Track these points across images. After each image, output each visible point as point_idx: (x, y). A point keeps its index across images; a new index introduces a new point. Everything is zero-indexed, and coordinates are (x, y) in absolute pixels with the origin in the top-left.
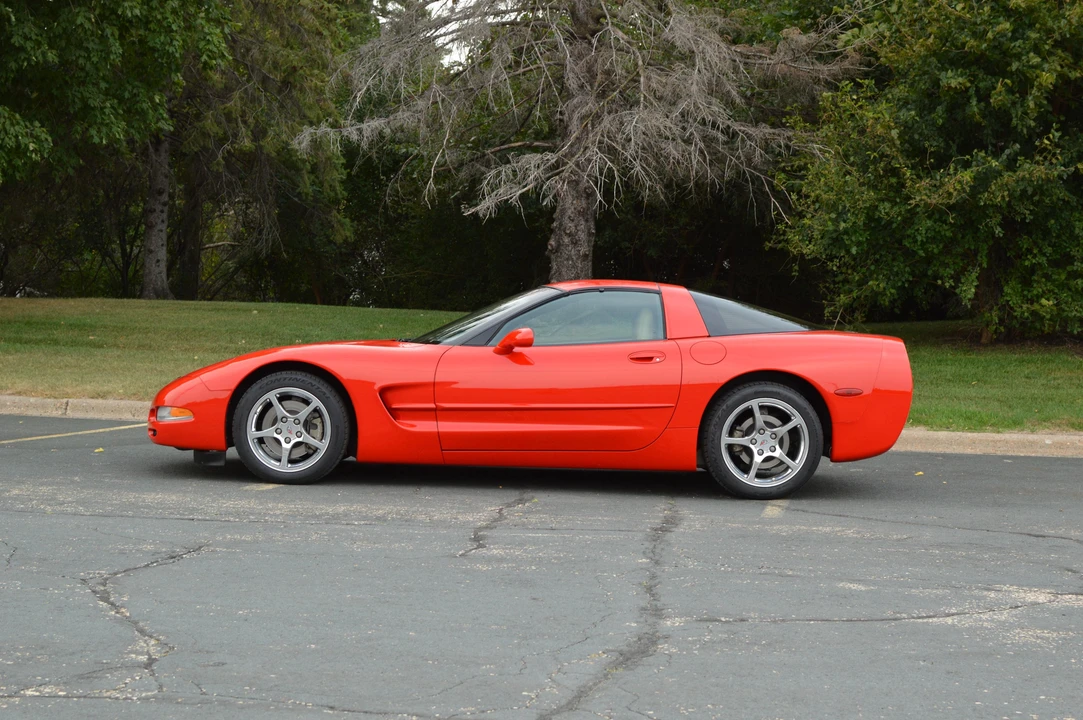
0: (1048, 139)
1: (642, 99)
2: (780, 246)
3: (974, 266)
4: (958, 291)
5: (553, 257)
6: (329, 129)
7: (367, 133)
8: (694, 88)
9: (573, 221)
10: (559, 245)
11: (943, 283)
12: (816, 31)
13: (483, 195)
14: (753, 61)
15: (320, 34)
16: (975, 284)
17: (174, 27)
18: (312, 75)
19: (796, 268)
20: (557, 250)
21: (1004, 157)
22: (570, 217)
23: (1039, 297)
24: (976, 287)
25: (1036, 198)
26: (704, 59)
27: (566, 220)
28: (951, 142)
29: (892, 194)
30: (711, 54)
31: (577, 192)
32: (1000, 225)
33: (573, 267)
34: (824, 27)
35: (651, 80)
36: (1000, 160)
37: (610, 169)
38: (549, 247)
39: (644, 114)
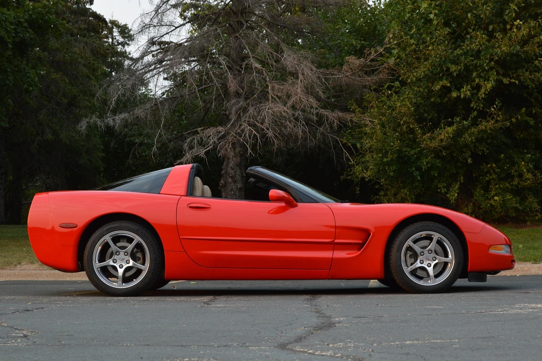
0: (494, 108)
1: (270, 97)
2: (349, 177)
3: (456, 182)
4: (448, 195)
5: (223, 190)
6: (97, 119)
7: (118, 122)
8: (299, 90)
9: (233, 169)
10: (226, 183)
11: (441, 191)
12: (363, 58)
13: (185, 151)
14: (330, 77)
15: (89, 77)
16: (457, 191)
17: (9, 70)
18: (84, 100)
19: (358, 189)
20: (225, 186)
21: (470, 119)
22: (231, 168)
23: (493, 196)
24: (458, 193)
25: (489, 141)
26: (303, 74)
27: (229, 169)
28: (441, 114)
29: (410, 143)
30: (307, 71)
31: (235, 153)
32: (470, 157)
33: (234, 195)
34: (368, 55)
35: (274, 87)
36: (468, 121)
37: (255, 135)
38: (221, 184)
39: (272, 105)
